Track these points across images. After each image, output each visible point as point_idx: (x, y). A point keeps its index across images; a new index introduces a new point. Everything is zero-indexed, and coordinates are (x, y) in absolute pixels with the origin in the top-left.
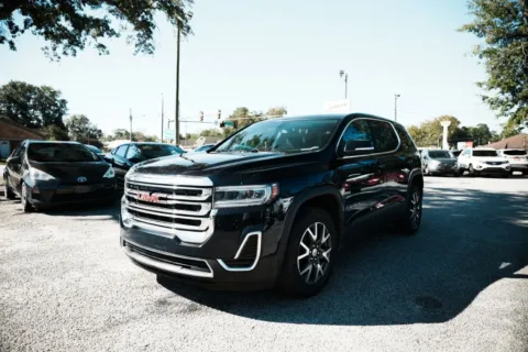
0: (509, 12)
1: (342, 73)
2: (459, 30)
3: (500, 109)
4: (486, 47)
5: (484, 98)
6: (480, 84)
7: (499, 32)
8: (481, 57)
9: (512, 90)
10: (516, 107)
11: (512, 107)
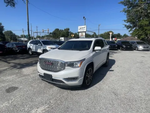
1: (84, 18)
2: (119, 3)
3: (130, 29)
4: (127, 9)
5: (125, 25)
8: (125, 12)
9: (133, 23)
10: (135, 28)
11: (133, 28)
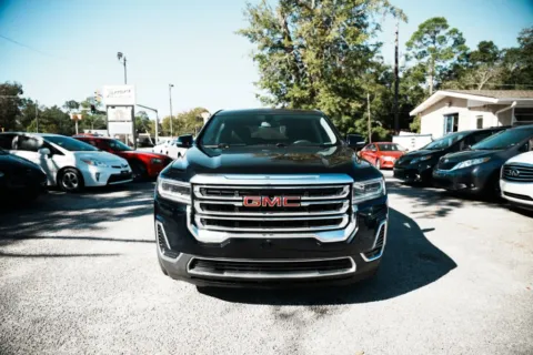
0: (274, 26)
1: (120, 56)
2: (236, 33)
4: (258, 52)
6: (255, 84)
7: (268, 41)
8: (254, 59)
